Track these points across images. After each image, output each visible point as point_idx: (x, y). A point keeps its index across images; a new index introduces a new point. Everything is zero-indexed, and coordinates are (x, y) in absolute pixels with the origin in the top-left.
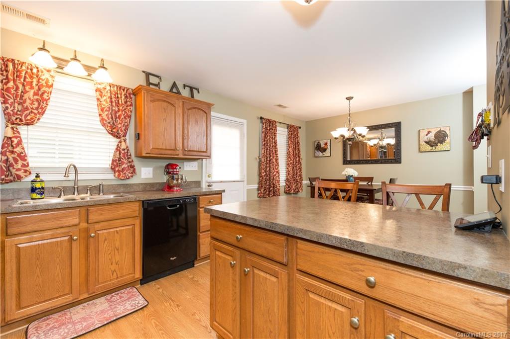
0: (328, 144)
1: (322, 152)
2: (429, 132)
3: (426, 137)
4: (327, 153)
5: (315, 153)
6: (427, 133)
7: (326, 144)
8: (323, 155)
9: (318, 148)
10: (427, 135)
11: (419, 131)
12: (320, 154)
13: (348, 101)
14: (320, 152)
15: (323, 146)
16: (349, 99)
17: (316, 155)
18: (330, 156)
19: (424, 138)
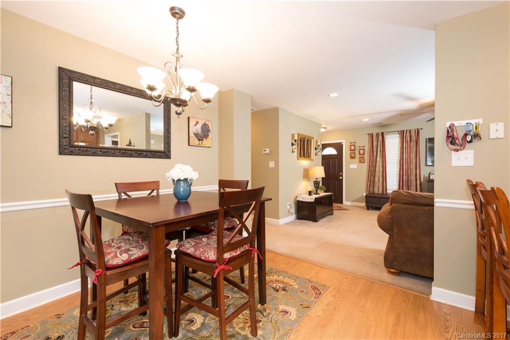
2: (197, 122)
3: (195, 128)
6: (195, 123)
10: (195, 125)
11: (189, 118)
13: (175, 20)
16: (177, 13)
18: (11, 127)
19: (193, 129)
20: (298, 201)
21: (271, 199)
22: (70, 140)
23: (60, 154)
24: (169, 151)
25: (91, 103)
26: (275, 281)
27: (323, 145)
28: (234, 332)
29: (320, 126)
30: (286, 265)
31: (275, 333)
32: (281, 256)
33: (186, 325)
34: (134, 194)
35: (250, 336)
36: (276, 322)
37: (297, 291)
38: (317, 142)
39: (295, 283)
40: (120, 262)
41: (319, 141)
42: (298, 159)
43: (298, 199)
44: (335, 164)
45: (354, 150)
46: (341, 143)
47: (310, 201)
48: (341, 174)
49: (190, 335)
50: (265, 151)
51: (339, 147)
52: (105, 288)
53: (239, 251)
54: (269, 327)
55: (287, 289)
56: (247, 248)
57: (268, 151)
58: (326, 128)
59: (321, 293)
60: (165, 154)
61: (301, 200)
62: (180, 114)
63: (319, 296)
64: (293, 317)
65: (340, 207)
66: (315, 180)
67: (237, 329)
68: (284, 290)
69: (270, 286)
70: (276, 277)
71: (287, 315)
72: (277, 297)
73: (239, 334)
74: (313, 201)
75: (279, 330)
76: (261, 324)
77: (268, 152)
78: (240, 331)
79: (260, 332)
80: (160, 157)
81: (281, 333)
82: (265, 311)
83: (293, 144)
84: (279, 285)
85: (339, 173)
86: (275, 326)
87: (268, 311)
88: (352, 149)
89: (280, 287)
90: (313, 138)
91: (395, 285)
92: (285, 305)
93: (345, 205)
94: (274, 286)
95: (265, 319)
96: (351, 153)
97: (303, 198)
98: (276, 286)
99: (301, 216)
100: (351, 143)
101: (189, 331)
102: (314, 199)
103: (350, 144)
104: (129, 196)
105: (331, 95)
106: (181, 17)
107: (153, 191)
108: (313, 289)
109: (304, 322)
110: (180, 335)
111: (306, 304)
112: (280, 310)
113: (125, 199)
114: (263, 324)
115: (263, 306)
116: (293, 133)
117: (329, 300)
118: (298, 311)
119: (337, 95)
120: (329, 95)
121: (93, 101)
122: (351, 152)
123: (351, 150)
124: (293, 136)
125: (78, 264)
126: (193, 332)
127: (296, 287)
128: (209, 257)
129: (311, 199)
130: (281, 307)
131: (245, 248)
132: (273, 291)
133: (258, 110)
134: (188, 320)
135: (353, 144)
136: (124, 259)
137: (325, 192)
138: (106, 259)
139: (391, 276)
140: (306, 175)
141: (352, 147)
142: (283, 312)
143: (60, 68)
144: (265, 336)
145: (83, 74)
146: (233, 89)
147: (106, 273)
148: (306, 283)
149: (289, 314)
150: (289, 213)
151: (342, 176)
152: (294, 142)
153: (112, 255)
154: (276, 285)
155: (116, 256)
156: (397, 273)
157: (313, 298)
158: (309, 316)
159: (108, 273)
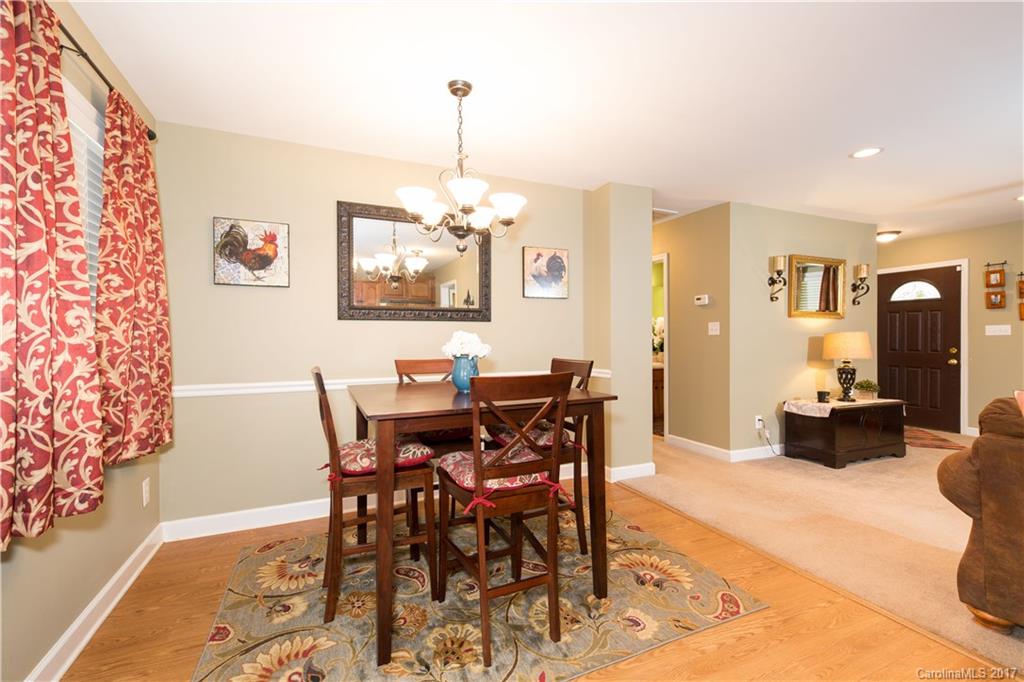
0: (281, 242)
1: (251, 269)
2: (539, 255)
3: (535, 265)
4: (275, 274)
5: (215, 266)
6: (535, 257)
7: (270, 239)
8: (258, 278)
9: (232, 246)
10: (536, 261)
11: (523, 248)
12: (242, 274)
13: (455, 99)
14: (242, 268)
15: (254, 243)
16: (459, 90)
17: (222, 276)
18: (289, 287)
19: (531, 268)
20: (786, 412)
21: (616, 398)
22: (349, 300)
23: (339, 318)
24: (488, 309)
25: (394, 242)
26: (649, 566)
27: (881, 278)
28: (525, 624)
29: (872, 230)
30: (693, 542)
31: (592, 649)
32: (691, 524)
33: (461, 590)
34: (420, 379)
35: (547, 637)
36: (607, 632)
37: (685, 596)
38: (857, 270)
39: (689, 580)
40: (359, 469)
41: (864, 267)
42: (790, 316)
43: (786, 409)
44: (934, 324)
45: (1001, 284)
46: (955, 267)
47: (818, 415)
48: (954, 351)
49: (459, 605)
50: (698, 299)
51: (947, 279)
52: (341, 500)
53: (518, 481)
54: (589, 636)
55: (665, 585)
56: (539, 480)
57: (705, 300)
58: (898, 232)
59: (738, 612)
60: (482, 314)
61: (794, 410)
62: (464, 250)
63: (728, 615)
64: (644, 635)
65: (944, 440)
66: (842, 365)
67: (532, 620)
68: (658, 586)
69: (633, 572)
70: (655, 559)
71: (634, 627)
72: (634, 593)
73: (531, 627)
74: (827, 415)
75: (603, 646)
76: (577, 626)
77: (707, 302)
78: (535, 625)
79: (565, 638)
80: (473, 319)
81: (604, 653)
82: (597, 609)
83: (772, 282)
84: (653, 574)
85: (946, 348)
86: (600, 638)
87: (601, 611)
88: (993, 282)
89: (652, 578)
90: (843, 262)
91: (974, 651)
92: (642, 610)
93: (965, 436)
94: (642, 573)
95: (589, 622)
96: (988, 295)
97: (800, 408)
98: (645, 575)
99: (798, 450)
100: (988, 265)
101: (461, 599)
102: (829, 411)
103: (985, 269)
104: (414, 380)
105: (859, 155)
106: (465, 94)
107: (448, 376)
108: (724, 601)
109: (662, 651)
110: (447, 602)
111: (689, 622)
112: (627, 616)
113: (408, 384)
114: (580, 628)
115: (597, 600)
116: (772, 255)
117: (751, 631)
118: (661, 628)
119: (878, 150)
120: (851, 156)
121: (396, 237)
122: (991, 290)
123: (988, 285)
124: (773, 261)
125: (326, 466)
126: (465, 603)
127: (688, 587)
128: (463, 482)
129: (822, 411)
130: (631, 612)
131: (536, 478)
132: (632, 580)
133: (683, 214)
134: (467, 585)
135: (998, 268)
136: (364, 465)
137: (880, 397)
138: (343, 463)
139: (979, 628)
140: (816, 351)
141: (994, 278)
142: (631, 620)
143: (338, 203)
144: (572, 646)
145: (366, 205)
146: (609, 184)
147: (342, 480)
148: (716, 585)
149: (639, 628)
150: (761, 439)
151: (957, 356)
152: (775, 276)
153: (352, 457)
154: (646, 572)
155: (355, 460)
156: (997, 624)
157: (711, 616)
158: (681, 644)
159: (346, 480)
